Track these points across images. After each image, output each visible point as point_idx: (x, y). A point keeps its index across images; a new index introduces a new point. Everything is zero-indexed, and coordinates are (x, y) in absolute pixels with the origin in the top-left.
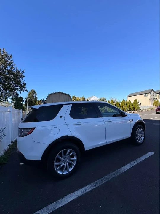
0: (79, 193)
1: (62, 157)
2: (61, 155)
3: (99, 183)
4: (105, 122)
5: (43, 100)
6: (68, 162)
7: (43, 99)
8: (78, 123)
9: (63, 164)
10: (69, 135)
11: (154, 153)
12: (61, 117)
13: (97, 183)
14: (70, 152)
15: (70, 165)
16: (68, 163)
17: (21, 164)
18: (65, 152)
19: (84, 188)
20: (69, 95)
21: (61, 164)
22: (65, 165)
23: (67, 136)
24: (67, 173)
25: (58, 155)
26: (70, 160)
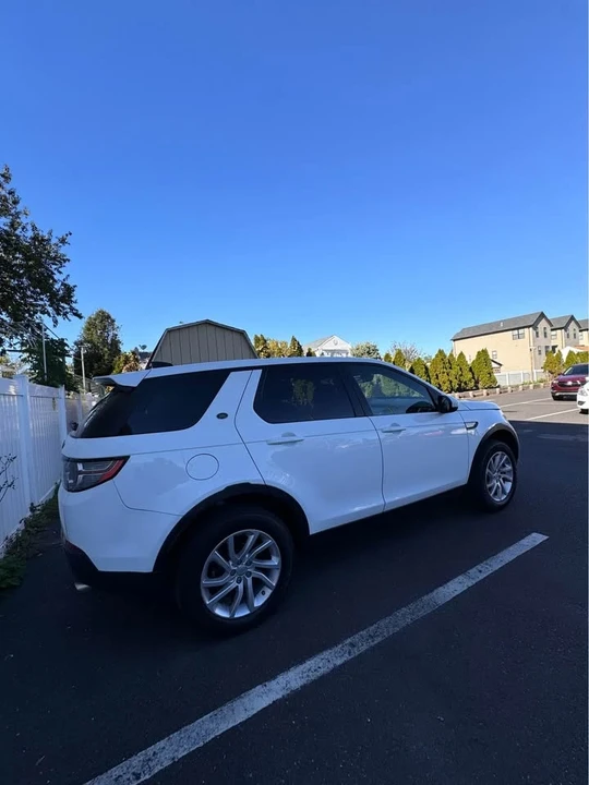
0: (292, 679)
1: (227, 559)
2: (224, 551)
3: (360, 643)
4: (380, 432)
5: (141, 350)
6: (249, 574)
7: (144, 347)
8: (284, 436)
9: (234, 584)
10: (252, 483)
11: (546, 537)
12: (222, 416)
13: (352, 645)
14: (259, 541)
15: (258, 585)
16: (250, 580)
17: (80, 587)
18: (240, 542)
19: (310, 664)
20: (242, 334)
21: (226, 584)
22: (241, 586)
23: (247, 485)
24: (248, 612)
25: (215, 554)
26: (258, 569)
